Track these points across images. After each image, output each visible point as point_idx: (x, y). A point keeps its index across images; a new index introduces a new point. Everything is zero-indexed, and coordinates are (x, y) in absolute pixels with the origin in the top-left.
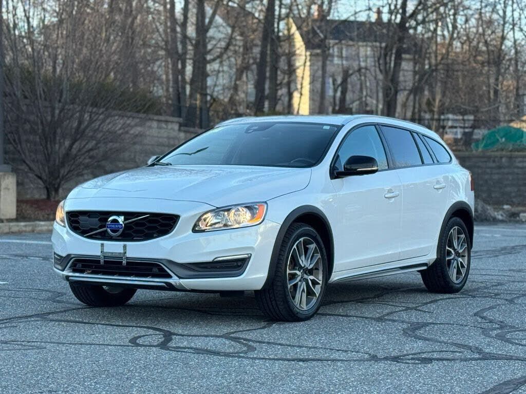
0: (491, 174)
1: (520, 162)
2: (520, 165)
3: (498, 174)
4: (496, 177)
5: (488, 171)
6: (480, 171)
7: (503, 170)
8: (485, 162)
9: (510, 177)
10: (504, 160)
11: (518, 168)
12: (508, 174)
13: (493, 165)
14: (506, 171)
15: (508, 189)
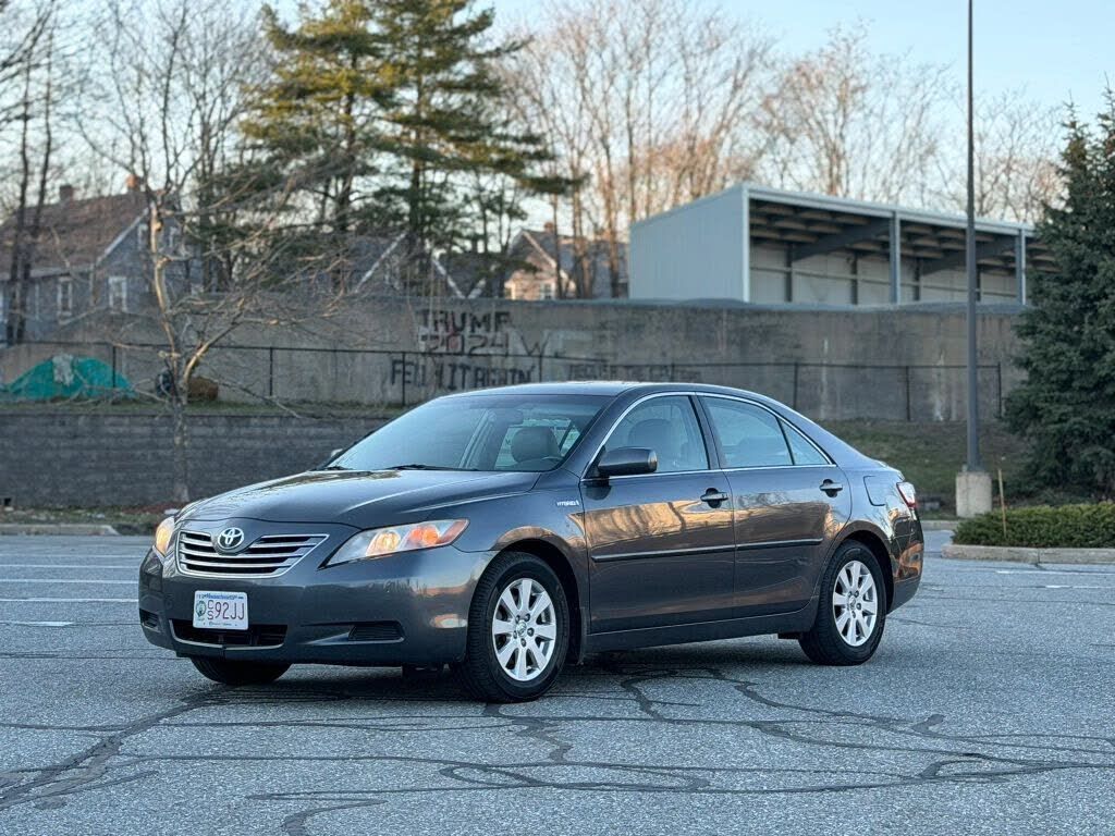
0: (58, 448)
1: (113, 425)
2: (111, 430)
3: (72, 448)
4: (67, 455)
5: (52, 442)
6: (36, 444)
7: (77, 441)
8: (46, 425)
9: (94, 455)
10: (81, 420)
11: (108, 435)
12: (90, 448)
13: (61, 430)
14: (85, 442)
15: (91, 478)
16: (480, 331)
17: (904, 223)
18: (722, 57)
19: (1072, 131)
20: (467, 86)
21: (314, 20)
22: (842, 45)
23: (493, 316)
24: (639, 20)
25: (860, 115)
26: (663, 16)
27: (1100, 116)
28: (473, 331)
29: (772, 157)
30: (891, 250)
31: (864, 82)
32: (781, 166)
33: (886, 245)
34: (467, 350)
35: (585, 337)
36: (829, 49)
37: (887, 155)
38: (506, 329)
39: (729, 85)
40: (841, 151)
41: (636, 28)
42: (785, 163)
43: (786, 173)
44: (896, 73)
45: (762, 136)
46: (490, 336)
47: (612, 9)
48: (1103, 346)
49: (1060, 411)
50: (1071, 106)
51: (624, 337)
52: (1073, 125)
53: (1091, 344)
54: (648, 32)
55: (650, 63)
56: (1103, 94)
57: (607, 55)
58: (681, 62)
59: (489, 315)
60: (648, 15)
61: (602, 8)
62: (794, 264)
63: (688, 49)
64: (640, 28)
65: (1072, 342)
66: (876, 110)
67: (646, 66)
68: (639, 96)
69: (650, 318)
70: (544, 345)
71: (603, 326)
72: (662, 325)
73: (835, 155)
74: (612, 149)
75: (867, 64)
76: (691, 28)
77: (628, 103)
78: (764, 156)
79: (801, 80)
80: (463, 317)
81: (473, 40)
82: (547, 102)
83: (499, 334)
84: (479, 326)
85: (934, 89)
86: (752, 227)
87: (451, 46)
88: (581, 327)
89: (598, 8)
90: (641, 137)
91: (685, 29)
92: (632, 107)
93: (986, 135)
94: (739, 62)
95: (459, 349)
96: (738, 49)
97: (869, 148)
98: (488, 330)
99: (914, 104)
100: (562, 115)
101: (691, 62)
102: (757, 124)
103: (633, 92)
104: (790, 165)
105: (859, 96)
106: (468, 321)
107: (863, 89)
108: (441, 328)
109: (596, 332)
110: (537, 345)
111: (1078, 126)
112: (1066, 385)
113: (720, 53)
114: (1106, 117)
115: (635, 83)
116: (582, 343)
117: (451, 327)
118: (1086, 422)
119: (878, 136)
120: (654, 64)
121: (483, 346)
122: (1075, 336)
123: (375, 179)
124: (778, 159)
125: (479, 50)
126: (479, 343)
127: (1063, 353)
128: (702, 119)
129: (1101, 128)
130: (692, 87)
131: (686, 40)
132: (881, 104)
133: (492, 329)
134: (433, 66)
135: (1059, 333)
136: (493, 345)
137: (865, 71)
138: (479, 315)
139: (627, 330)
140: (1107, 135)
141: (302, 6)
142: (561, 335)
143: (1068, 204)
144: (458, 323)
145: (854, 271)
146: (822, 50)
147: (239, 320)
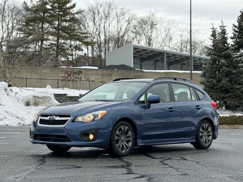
16: (75, 75)
17: (167, 54)
18: (126, 16)
19: (213, 30)
20: (69, 21)
21: (35, 5)
22: (152, 15)
23: (78, 72)
24: (107, 8)
25: (155, 30)
26: (113, 7)
27: (220, 26)
28: (73, 75)
29: (136, 39)
30: (164, 60)
31: (156, 23)
32: (138, 42)
33: (163, 59)
34: (72, 79)
35: (99, 77)
36: (149, 16)
37: (162, 39)
38: (81, 75)
39: (127, 23)
40: (151, 38)
41: (106, 10)
42: (139, 41)
43: (139, 43)
44: (163, 21)
45: (134, 35)
46: (77, 76)
47: (101, 5)
48: (221, 79)
49: (211, 94)
50: (213, 24)
51: (108, 77)
52: (213, 28)
53: (218, 79)
54: (109, 11)
55: (109, 18)
56: (221, 21)
57: (100, 16)
58: (116, 17)
59: (77, 72)
60: (109, 7)
61: (99, 5)
62: (142, 63)
63: (118, 15)
64: (107, 10)
65: (214, 78)
66: (159, 29)
67: (108, 19)
68: (107, 25)
69: (114, 73)
70: (90, 79)
71: (103, 75)
72: (117, 74)
73: (150, 39)
74: (101, 37)
75: (157, 19)
76: (118, 11)
77: (104, 27)
78: (134, 39)
79: (143, 22)
80: (71, 72)
81: (71, 10)
82: (86, 26)
83: (79, 76)
84: (75, 74)
85: (172, 25)
86: (134, 54)
87: (66, 12)
88: (98, 75)
89: (98, 5)
90: (107, 34)
91: (117, 10)
92: (105, 28)
93: (183, 35)
94: (129, 18)
95: (70, 79)
96: (129, 15)
97: (157, 38)
98: (77, 75)
99: (168, 28)
100: (89, 29)
101: (119, 18)
102: (133, 32)
103: (106, 24)
104: (140, 41)
105: (155, 26)
106: (72, 73)
107: (156, 25)
108: (66, 75)
109: (101, 76)
110: (88, 79)
111: (214, 29)
112: (212, 88)
113: (125, 16)
114: (221, 27)
115: (106, 22)
116: (98, 78)
117: (68, 75)
118: (218, 97)
119: (159, 35)
120: (110, 18)
121: (75, 79)
122: (214, 77)
123: (49, 41)
124: (137, 40)
125: (73, 13)
126: (75, 78)
127: (212, 81)
128: (121, 30)
129: (220, 29)
130: (118, 23)
131: (117, 13)
132: (160, 28)
133: (78, 75)
134: (62, 16)
135: (211, 76)
136: (78, 79)
137: (156, 21)
138: (75, 72)
139: (109, 75)
140: (221, 31)
141: (31, 1)
142: (93, 76)
143: (212, 47)
144: (70, 73)
145: (155, 64)
146: (147, 16)
147: (20, 71)
